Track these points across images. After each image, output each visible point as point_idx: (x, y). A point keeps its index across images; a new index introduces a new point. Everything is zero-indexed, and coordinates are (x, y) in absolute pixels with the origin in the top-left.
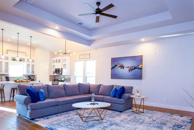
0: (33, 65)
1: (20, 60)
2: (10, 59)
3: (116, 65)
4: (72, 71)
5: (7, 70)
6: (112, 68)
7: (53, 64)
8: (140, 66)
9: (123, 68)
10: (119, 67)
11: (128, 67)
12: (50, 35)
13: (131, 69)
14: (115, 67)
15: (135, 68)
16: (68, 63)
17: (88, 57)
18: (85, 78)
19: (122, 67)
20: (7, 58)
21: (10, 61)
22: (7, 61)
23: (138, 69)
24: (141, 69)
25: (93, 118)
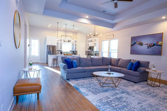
0: (76, 44)
1: (68, 41)
2: (63, 40)
3: (135, 43)
4: (100, 47)
5: (61, 48)
6: (132, 45)
7: (88, 43)
8: (160, 43)
9: (142, 45)
10: (138, 44)
11: (147, 44)
12: (84, 23)
13: (150, 46)
14: (134, 44)
15: (154, 45)
16: (97, 42)
17: (112, 37)
18: (109, 53)
19: (140, 44)
20: (61, 40)
21: (62, 42)
22: (61, 42)
23: (157, 46)
24: (161, 45)
25: (109, 85)
